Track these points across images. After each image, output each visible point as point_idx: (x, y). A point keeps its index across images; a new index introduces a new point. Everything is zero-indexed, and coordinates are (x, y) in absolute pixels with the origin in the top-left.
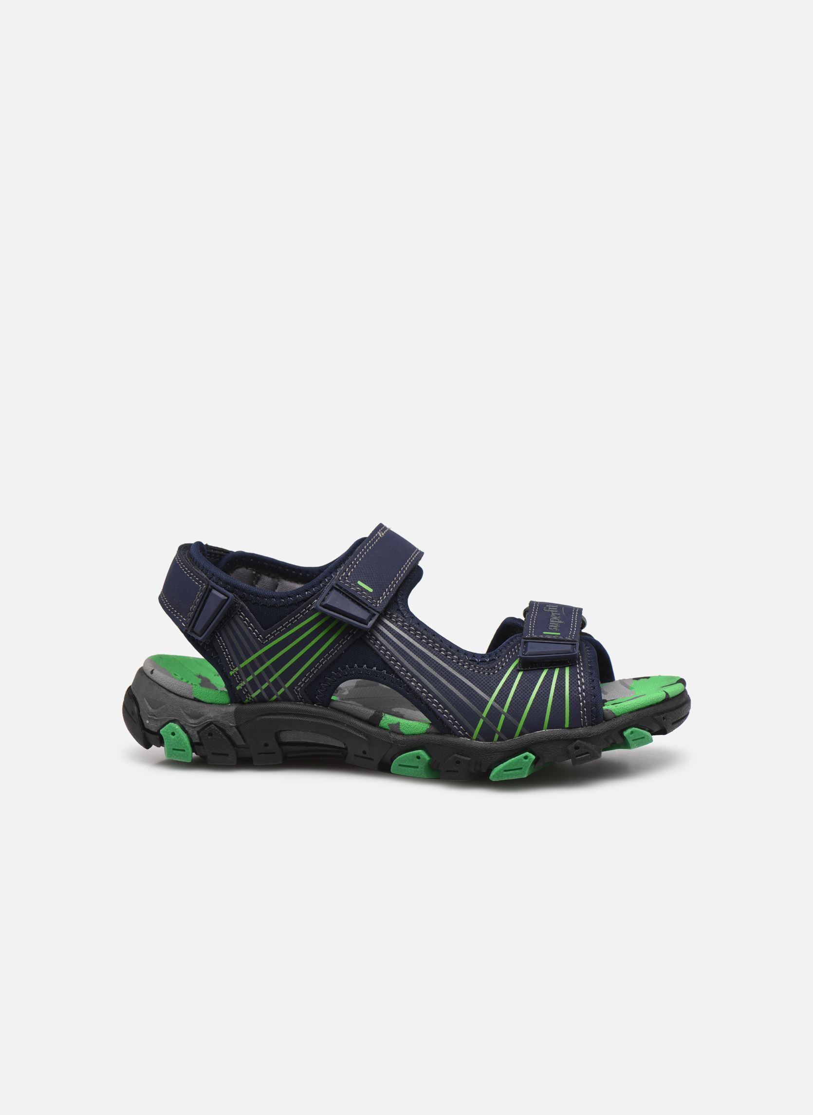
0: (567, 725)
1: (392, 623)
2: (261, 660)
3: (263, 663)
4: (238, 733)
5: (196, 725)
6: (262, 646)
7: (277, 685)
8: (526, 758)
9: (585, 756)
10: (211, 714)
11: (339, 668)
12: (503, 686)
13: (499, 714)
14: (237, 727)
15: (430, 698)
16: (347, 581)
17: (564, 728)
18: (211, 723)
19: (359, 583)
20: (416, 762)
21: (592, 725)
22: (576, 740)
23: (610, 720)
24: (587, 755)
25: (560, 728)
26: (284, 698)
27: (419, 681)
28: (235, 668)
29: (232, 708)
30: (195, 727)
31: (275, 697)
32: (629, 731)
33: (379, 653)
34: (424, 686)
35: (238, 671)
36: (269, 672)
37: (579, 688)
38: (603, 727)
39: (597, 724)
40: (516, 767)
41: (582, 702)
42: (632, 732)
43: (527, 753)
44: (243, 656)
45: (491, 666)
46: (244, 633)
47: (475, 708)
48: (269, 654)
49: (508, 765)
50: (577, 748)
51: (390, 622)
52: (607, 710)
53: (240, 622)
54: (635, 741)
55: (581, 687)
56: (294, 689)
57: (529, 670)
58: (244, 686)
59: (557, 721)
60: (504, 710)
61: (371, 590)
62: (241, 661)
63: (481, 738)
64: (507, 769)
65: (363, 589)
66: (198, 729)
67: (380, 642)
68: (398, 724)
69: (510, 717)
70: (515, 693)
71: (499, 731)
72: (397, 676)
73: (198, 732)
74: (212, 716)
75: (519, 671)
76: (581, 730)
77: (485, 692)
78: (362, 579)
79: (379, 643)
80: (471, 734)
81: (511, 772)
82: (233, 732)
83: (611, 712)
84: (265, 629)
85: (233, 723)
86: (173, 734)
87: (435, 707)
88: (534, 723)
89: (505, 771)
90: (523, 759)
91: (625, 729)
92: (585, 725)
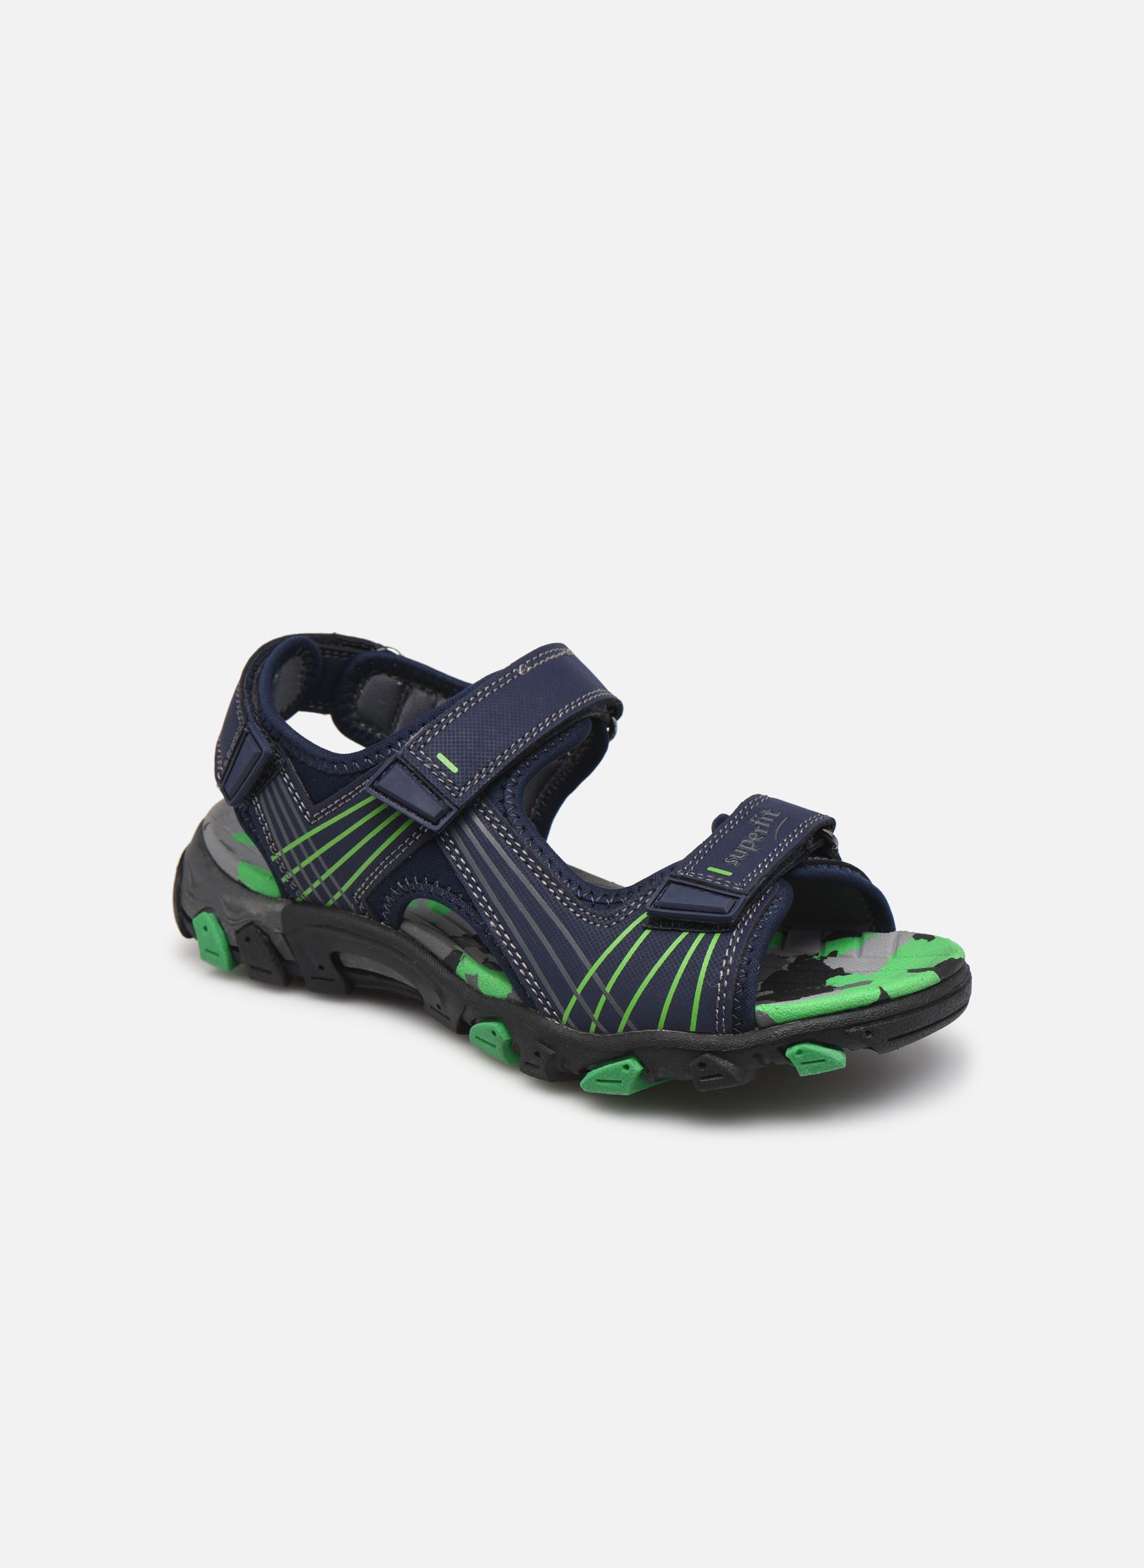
0: (693, 1027)
1: (483, 823)
2: (308, 848)
3: (311, 852)
4: (286, 944)
5: (233, 922)
6: (310, 827)
7: (331, 886)
8: (627, 1067)
9: (715, 1079)
10: (254, 909)
11: (406, 880)
12: (615, 949)
13: (600, 993)
14: (284, 935)
15: (512, 950)
16: (422, 752)
17: (689, 1031)
18: (252, 923)
19: (440, 757)
20: (491, 1039)
21: (735, 1033)
22: (705, 1052)
23: (766, 1028)
24: (718, 1078)
25: (683, 1031)
26: (341, 905)
27: (501, 921)
28: (277, 852)
29: (279, 907)
30: (232, 925)
31: (331, 902)
32: (796, 1048)
33: (454, 867)
34: (507, 931)
35: (280, 857)
36: (319, 866)
37: (721, 972)
38: (752, 1037)
39: (743, 1032)
40: (611, 1079)
41: (721, 995)
42: (800, 1052)
43: (629, 1061)
44: (286, 838)
45: (608, 913)
46: (287, 803)
47: (568, 979)
48: (320, 840)
49: (602, 1074)
50: (702, 1065)
51: (481, 820)
52: (761, 1013)
53: (283, 787)
54: (806, 1065)
55: (725, 971)
56: (354, 895)
57: (660, 930)
58: (291, 880)
59: (679, 1018)
60: (606, 989)
61: (454, 769)
62: (284, 845)
63: (572, 1024)
64: (600, 1079)
65: (443, 768)
66: (237, 928)
67: (460, 851)
68: (476, 976)
69: (613, 1002)
70: (628, 965)
71: (597, 1019)
72: (474, 908)
73: (237, 932)
74: (254, 913)
75: (645, 929)
76: (713, 1039)
77: (587, 955)
78: (445, 750)
79: (457, 852)
80: (561, 1016)
81: (606, 1084)
82: (278, 941)
83: (766, 1016)
84: (315, 803)
85: (278, 928)
86: (205, 928)
87: (516, 964)
88: (647, 1015)
89: (599, 1081)
90: (621, 1068)
91: (791, 1045)
92: (721, 1031)
